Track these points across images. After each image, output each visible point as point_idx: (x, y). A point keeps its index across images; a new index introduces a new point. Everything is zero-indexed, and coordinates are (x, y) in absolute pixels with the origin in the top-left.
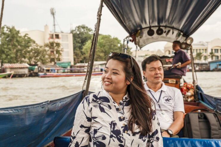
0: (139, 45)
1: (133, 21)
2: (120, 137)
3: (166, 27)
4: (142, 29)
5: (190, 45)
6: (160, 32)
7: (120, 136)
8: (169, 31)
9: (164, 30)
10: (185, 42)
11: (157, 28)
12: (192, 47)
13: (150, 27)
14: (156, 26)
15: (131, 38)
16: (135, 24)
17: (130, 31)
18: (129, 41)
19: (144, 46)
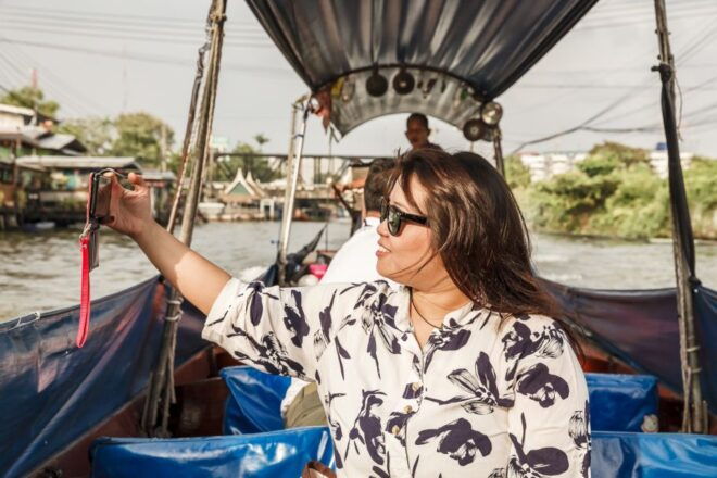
0: (338, 125)
1: (324, 47)
2: (378, 444)
3: (423, 68)
4: (348, 72)
5: (495, 126)
6: (403, 84)
7: (376, 441)
8: (432, 84)
9: (417, 79)
10: (477, 117)
11: (396, 72)
12: (499, 132)
13: (375, 68)
14: (393, 66)
15: (315, 103)
16: (328, 56)
17: (313, 80)
18: (309, 113)
19: (356, 126)
